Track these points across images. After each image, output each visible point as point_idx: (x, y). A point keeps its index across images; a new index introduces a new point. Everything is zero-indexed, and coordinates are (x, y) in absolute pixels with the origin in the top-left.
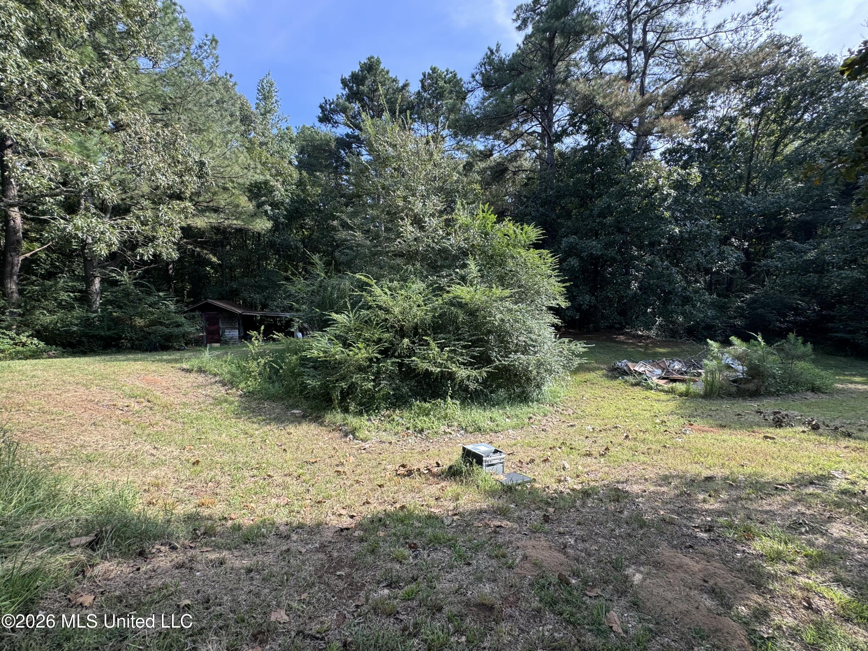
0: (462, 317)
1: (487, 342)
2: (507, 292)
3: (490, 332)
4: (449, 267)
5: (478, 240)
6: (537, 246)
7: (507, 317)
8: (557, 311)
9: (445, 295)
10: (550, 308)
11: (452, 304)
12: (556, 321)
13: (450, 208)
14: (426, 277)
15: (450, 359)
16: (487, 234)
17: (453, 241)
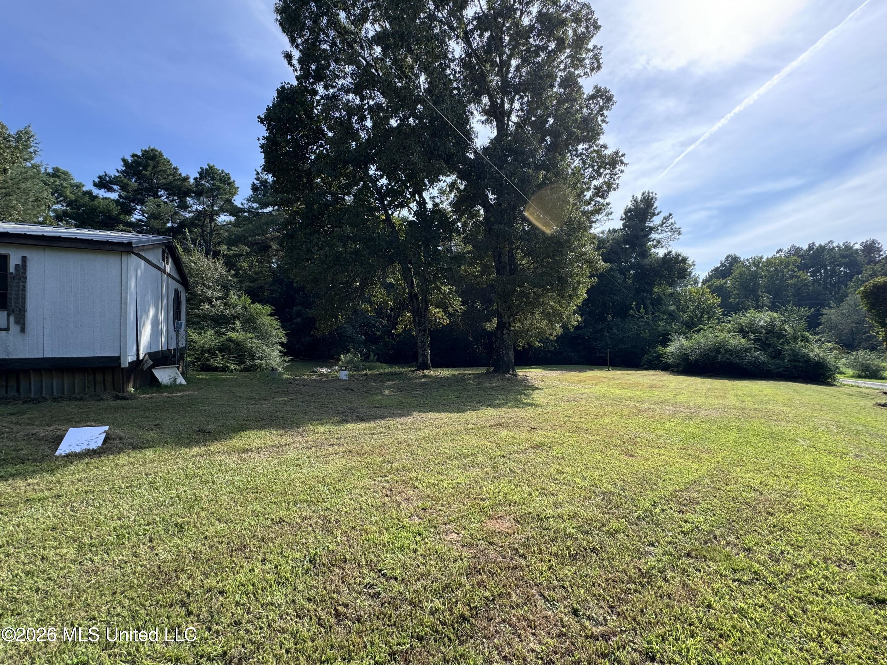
0: (232, 346)
1: (244, 356)
2: (254, 335)
3: (245, 352)
4: (226, 323)
5: (241, 312)
6: (271, 315)
7: (254, 345)
8: (282, 344)
9: (224, 336)
10: (280, 343)
11: (227, 340)
12: (282, 349)
13: (226, 296)
14: (214, 328)
15: (226, 361)
16: (246, 308)
17: (228, 312)
